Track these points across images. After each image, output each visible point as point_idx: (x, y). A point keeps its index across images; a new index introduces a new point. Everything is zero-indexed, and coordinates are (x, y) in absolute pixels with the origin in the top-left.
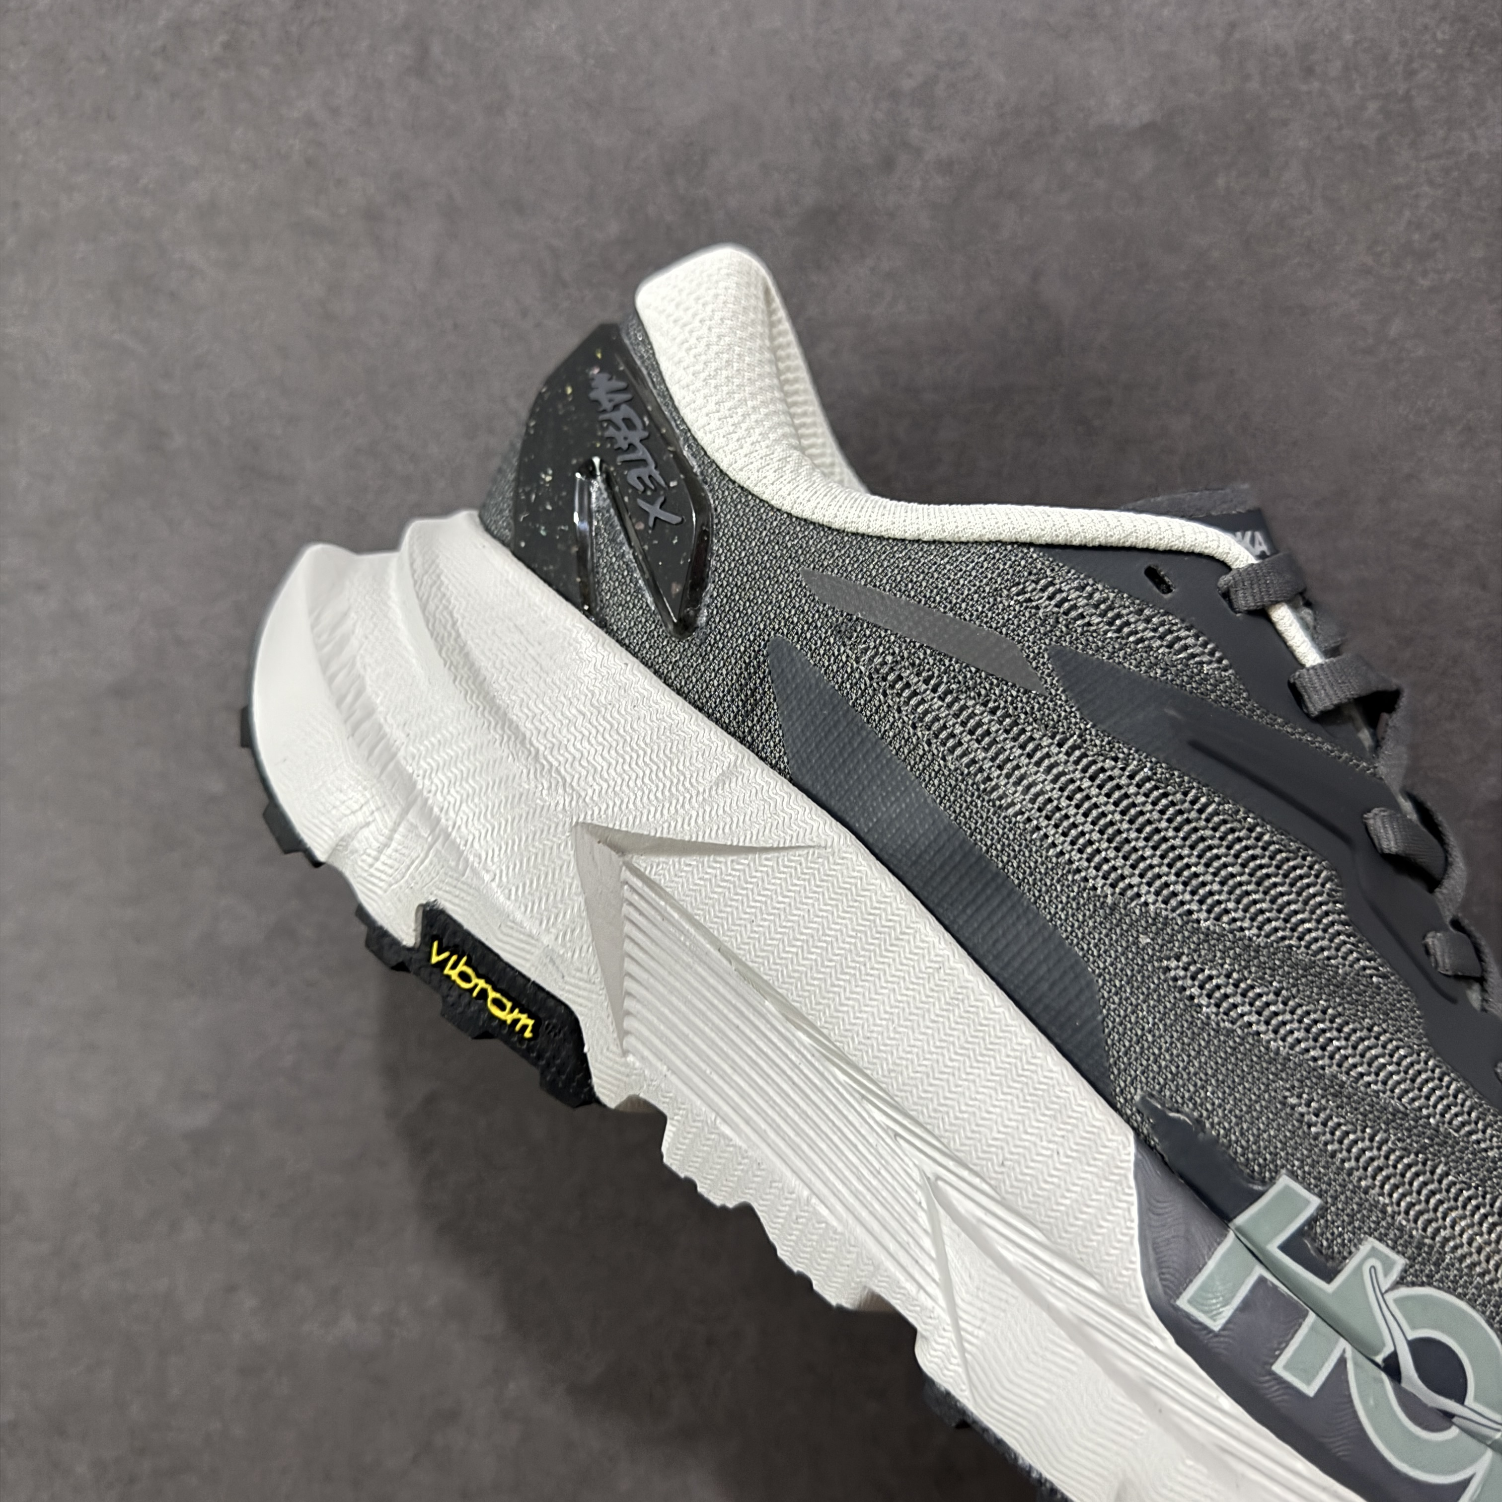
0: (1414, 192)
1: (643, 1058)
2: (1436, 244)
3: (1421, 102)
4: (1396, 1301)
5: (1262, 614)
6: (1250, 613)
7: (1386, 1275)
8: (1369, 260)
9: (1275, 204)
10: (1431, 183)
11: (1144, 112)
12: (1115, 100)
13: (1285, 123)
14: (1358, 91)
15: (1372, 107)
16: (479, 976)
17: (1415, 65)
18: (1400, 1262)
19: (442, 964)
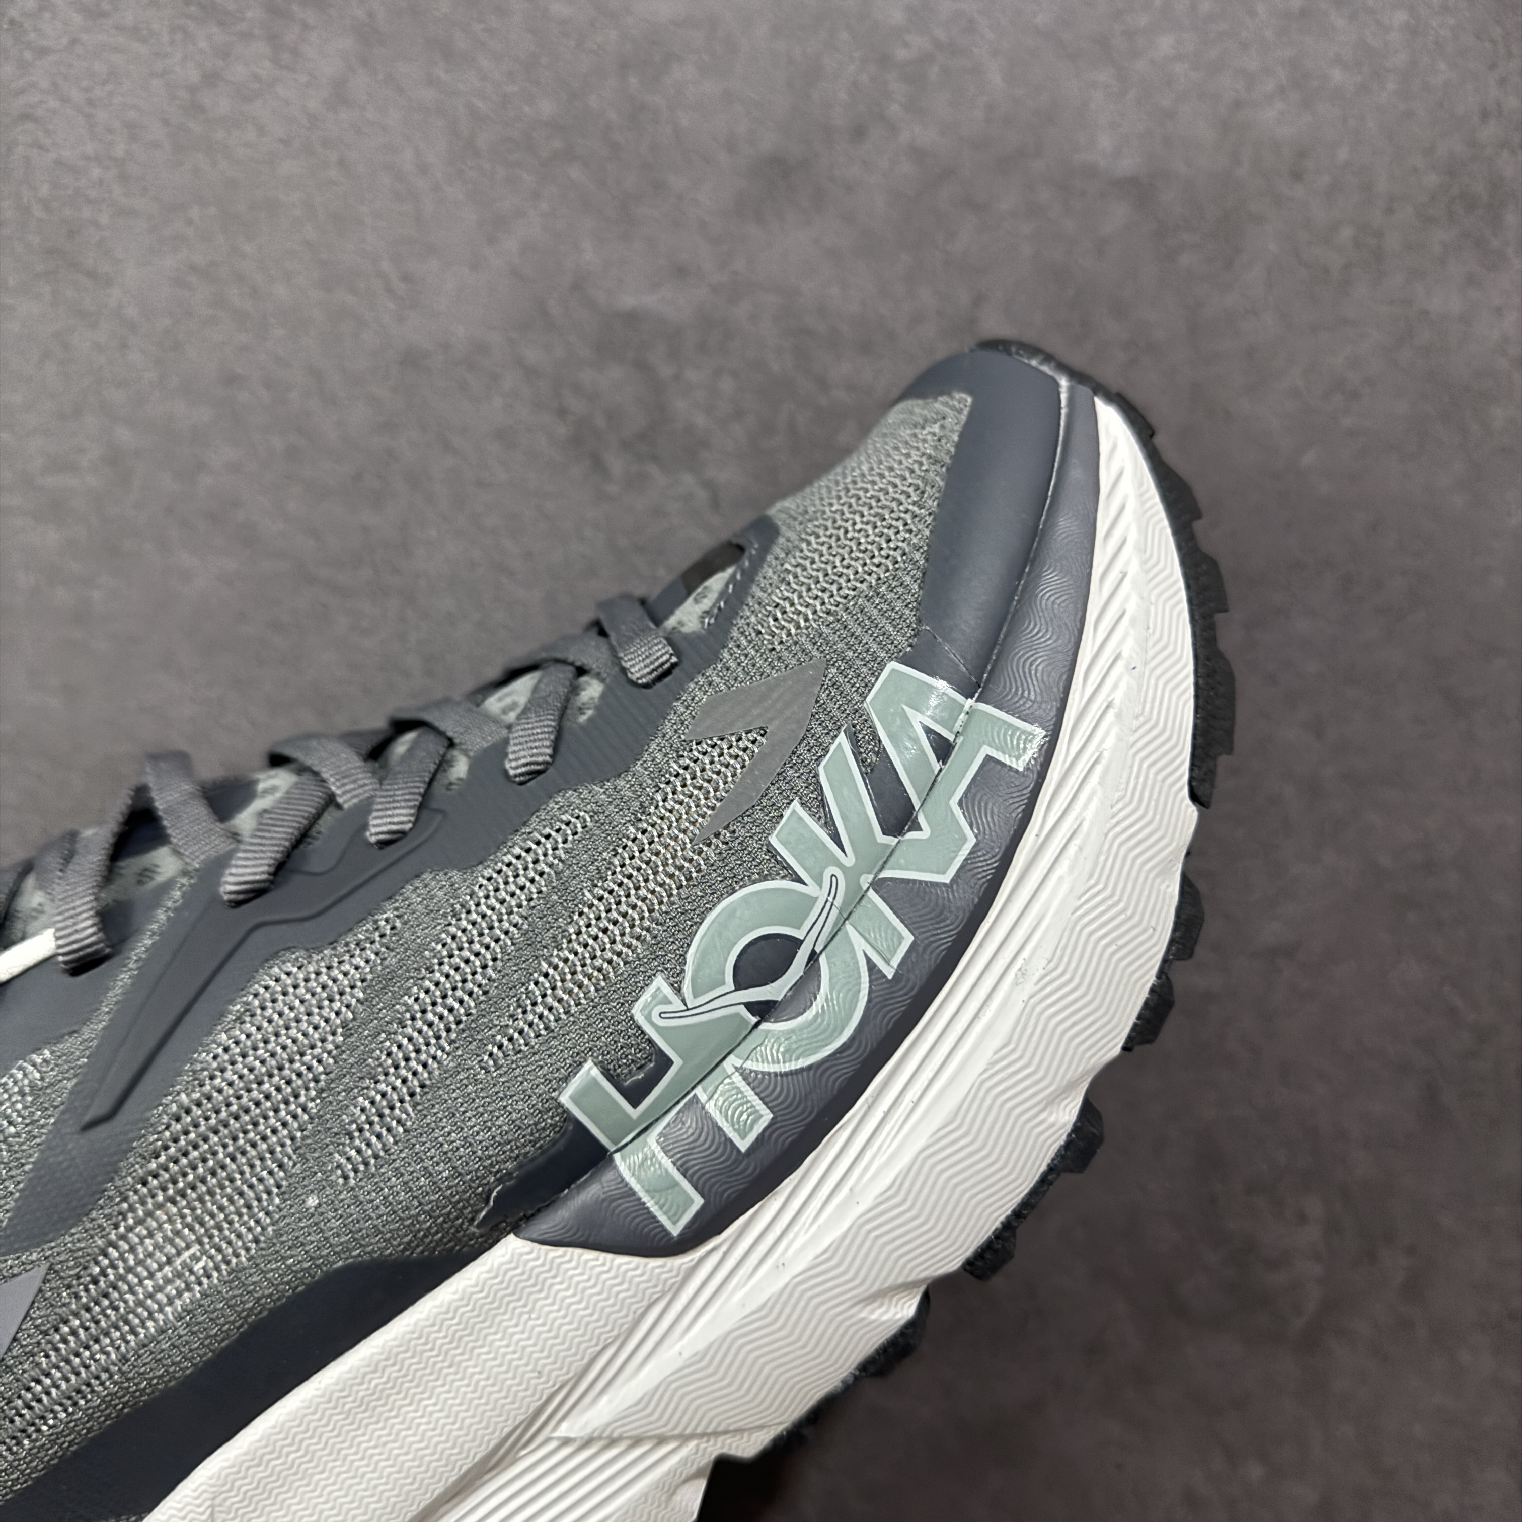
7: (670, 1003)
18: (658, 983)
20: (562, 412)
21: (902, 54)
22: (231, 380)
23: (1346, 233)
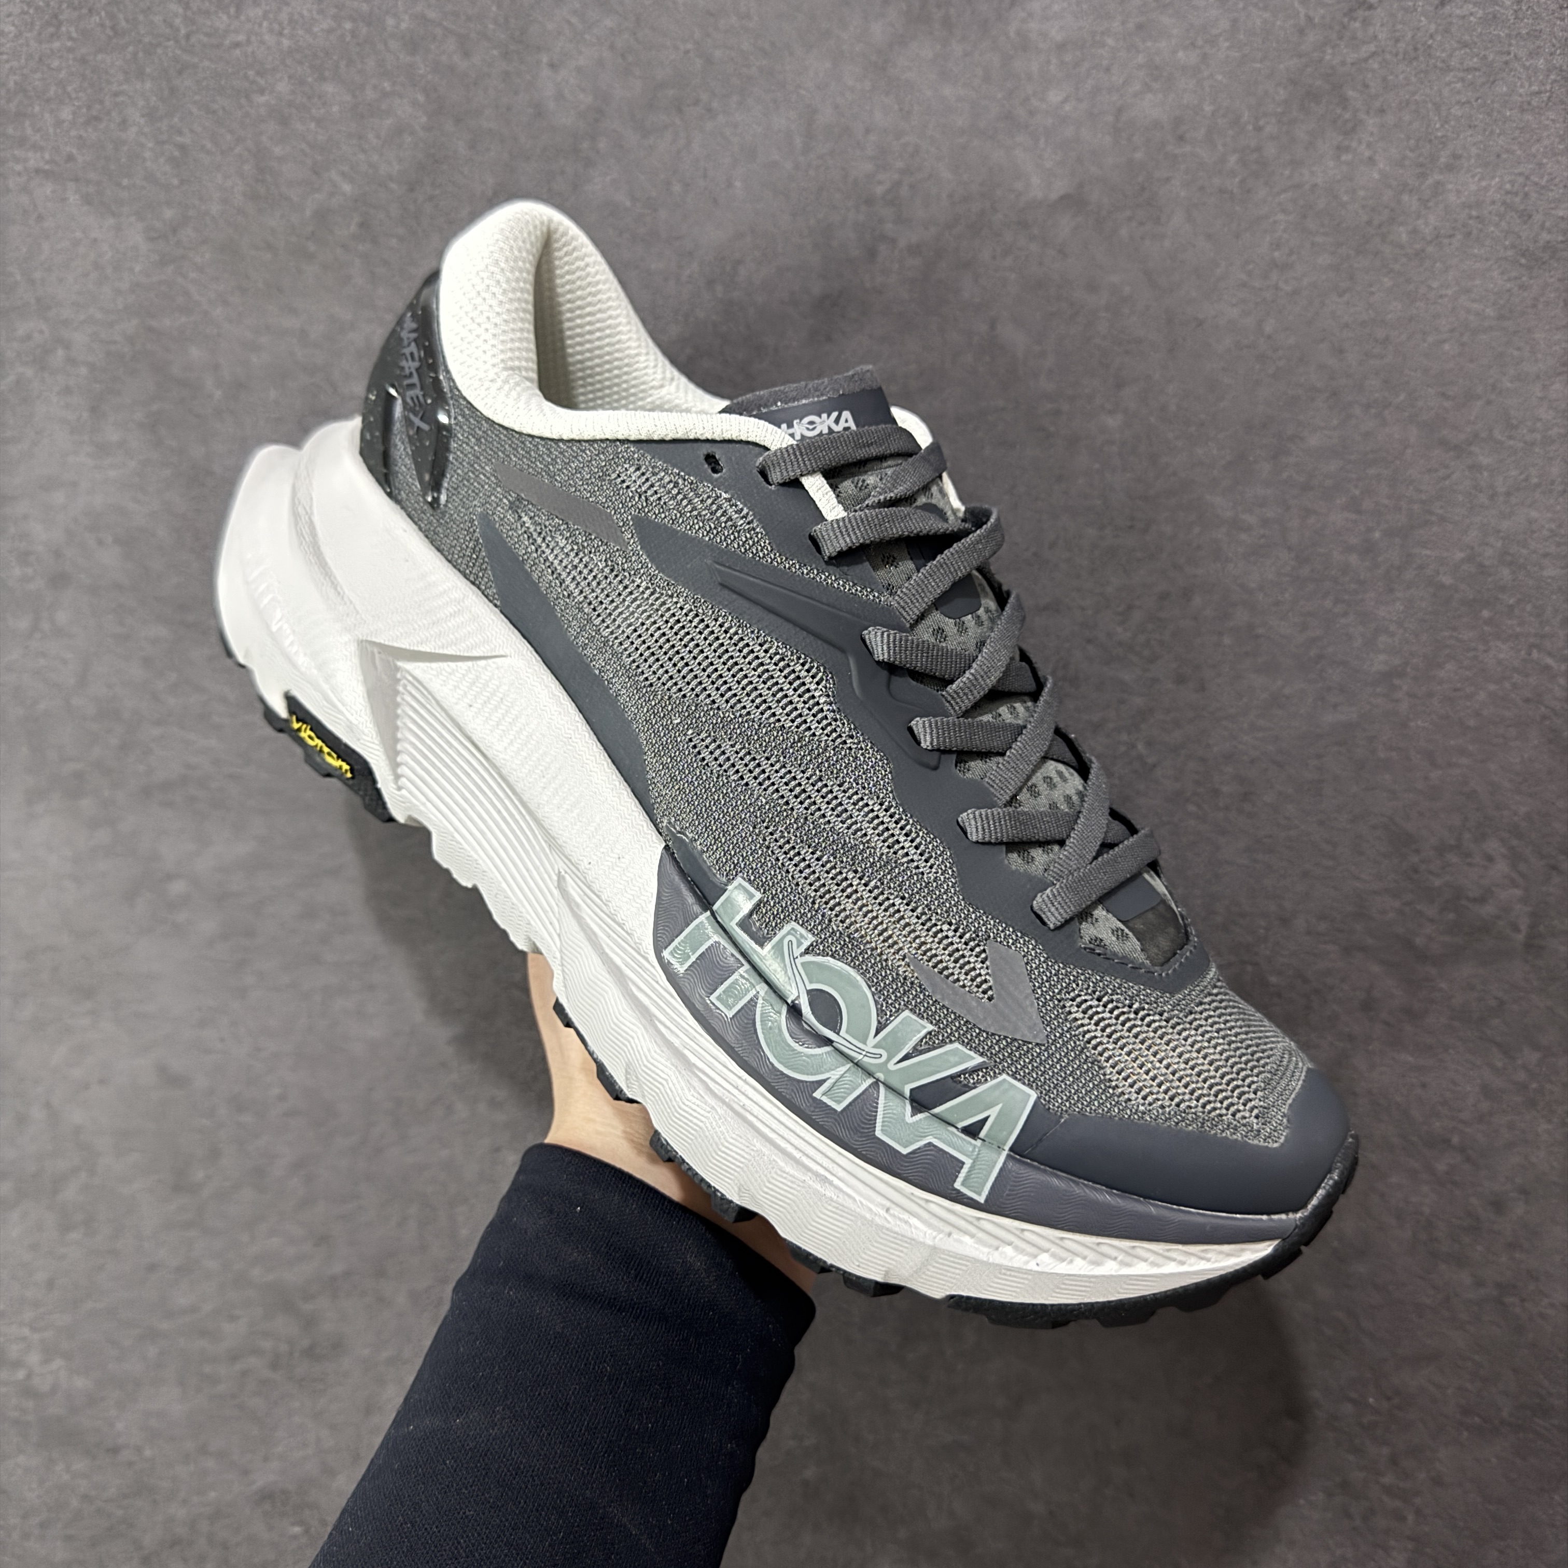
0: (1271, 220)
1: (410, 792)
2: (1294, 257)
3: (1271, 150)
4: (803, 964)
5: (796, 484)
6: (784, 484)
7: (798, 947)
8: (1243, 277)
9: (1167, 243)
10: (1284, 211)
11: (1061, 187)
12: (1035, 180)
13: (1168, 179)
14: (1220, 147)
15: (1233, 159)
16: (318, 738)
17: (1261, 123)
18: (810, 939)
19: (299, 730)
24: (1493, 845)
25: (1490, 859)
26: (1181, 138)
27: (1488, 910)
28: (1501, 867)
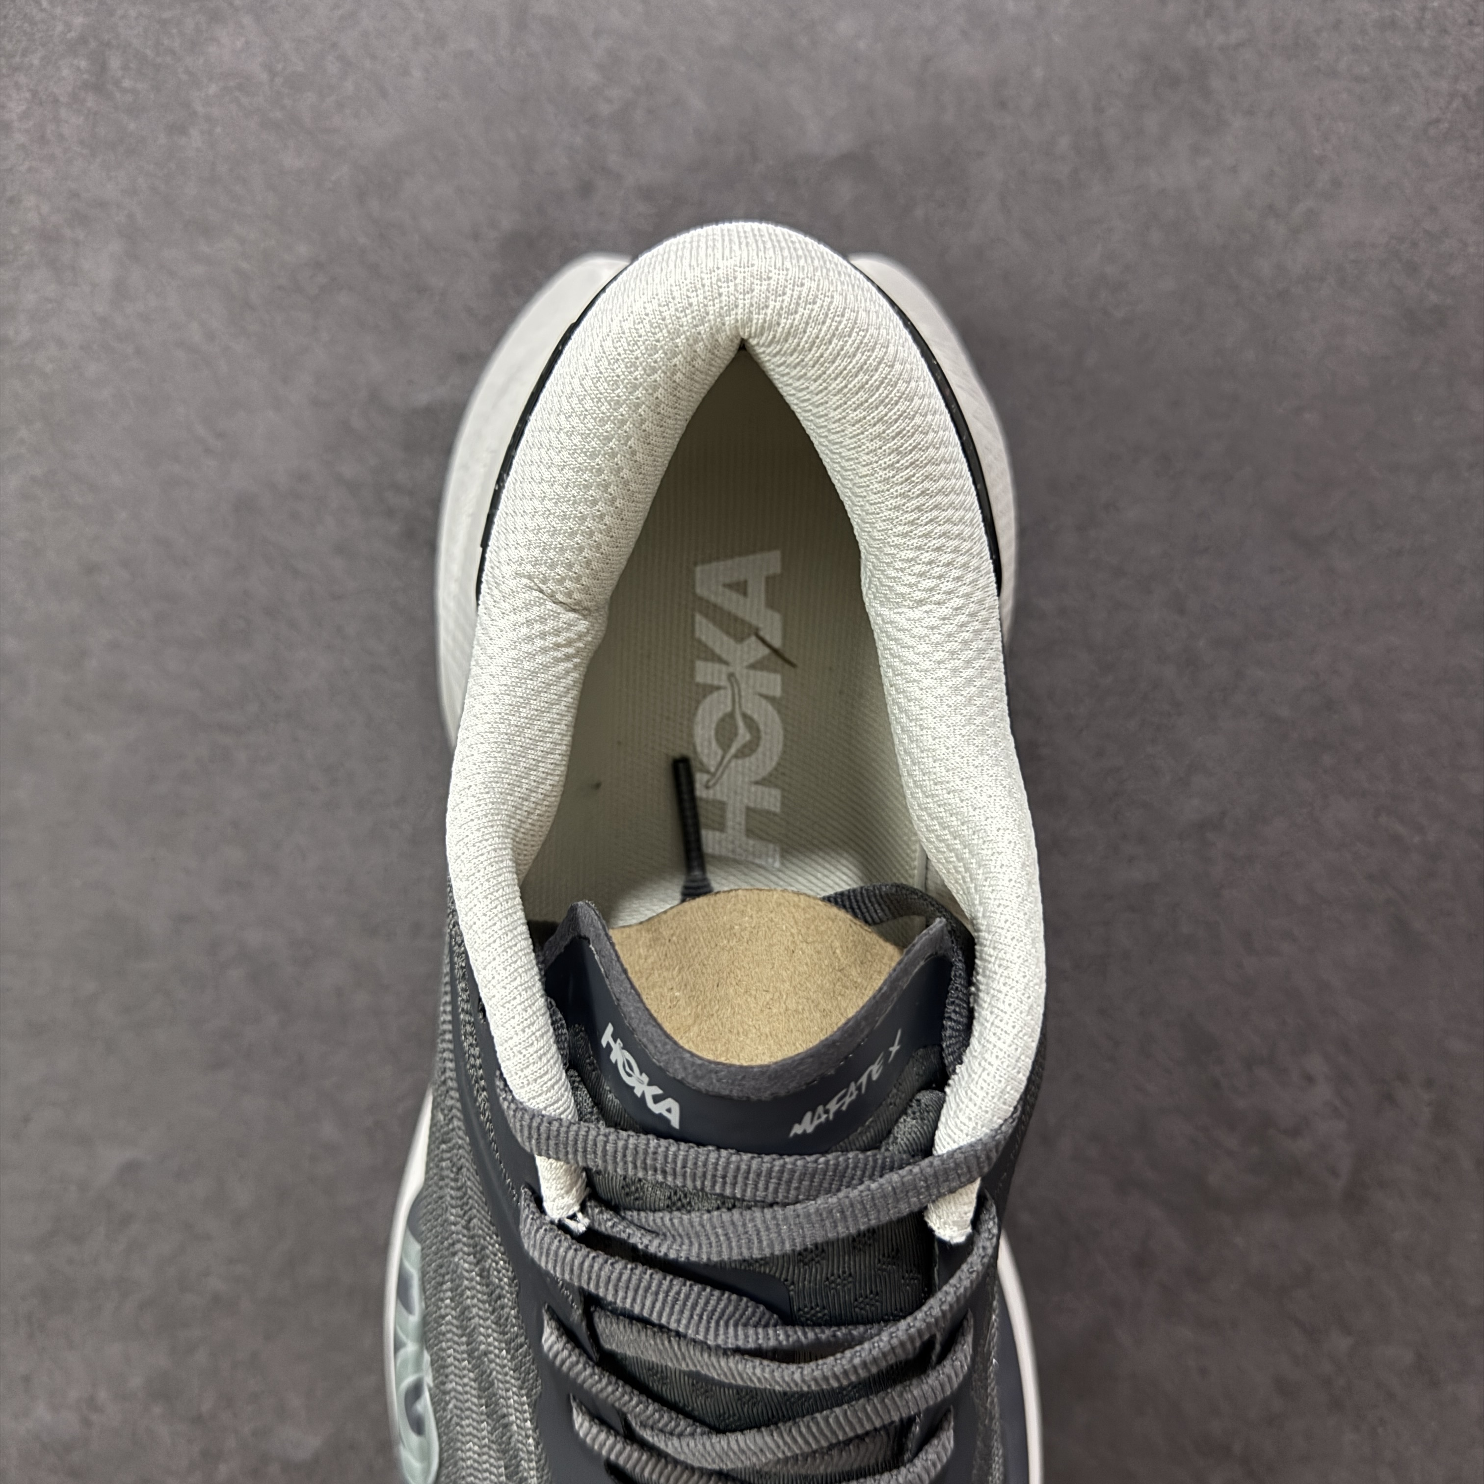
11: (840, 143)
12: (810, 130)
13: (981, 154)
17: (1104, 103)
20: (390, 513)
21: (605, 109)
22: (91, 569)
23: (1064, 143)
24: (1315, 1063)
25: (1310, 1079)
26: (1002, 105)
27: (1302, 1146)
28: (1323, 1092)
